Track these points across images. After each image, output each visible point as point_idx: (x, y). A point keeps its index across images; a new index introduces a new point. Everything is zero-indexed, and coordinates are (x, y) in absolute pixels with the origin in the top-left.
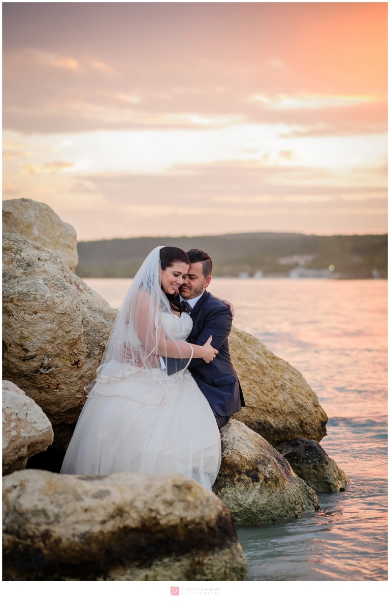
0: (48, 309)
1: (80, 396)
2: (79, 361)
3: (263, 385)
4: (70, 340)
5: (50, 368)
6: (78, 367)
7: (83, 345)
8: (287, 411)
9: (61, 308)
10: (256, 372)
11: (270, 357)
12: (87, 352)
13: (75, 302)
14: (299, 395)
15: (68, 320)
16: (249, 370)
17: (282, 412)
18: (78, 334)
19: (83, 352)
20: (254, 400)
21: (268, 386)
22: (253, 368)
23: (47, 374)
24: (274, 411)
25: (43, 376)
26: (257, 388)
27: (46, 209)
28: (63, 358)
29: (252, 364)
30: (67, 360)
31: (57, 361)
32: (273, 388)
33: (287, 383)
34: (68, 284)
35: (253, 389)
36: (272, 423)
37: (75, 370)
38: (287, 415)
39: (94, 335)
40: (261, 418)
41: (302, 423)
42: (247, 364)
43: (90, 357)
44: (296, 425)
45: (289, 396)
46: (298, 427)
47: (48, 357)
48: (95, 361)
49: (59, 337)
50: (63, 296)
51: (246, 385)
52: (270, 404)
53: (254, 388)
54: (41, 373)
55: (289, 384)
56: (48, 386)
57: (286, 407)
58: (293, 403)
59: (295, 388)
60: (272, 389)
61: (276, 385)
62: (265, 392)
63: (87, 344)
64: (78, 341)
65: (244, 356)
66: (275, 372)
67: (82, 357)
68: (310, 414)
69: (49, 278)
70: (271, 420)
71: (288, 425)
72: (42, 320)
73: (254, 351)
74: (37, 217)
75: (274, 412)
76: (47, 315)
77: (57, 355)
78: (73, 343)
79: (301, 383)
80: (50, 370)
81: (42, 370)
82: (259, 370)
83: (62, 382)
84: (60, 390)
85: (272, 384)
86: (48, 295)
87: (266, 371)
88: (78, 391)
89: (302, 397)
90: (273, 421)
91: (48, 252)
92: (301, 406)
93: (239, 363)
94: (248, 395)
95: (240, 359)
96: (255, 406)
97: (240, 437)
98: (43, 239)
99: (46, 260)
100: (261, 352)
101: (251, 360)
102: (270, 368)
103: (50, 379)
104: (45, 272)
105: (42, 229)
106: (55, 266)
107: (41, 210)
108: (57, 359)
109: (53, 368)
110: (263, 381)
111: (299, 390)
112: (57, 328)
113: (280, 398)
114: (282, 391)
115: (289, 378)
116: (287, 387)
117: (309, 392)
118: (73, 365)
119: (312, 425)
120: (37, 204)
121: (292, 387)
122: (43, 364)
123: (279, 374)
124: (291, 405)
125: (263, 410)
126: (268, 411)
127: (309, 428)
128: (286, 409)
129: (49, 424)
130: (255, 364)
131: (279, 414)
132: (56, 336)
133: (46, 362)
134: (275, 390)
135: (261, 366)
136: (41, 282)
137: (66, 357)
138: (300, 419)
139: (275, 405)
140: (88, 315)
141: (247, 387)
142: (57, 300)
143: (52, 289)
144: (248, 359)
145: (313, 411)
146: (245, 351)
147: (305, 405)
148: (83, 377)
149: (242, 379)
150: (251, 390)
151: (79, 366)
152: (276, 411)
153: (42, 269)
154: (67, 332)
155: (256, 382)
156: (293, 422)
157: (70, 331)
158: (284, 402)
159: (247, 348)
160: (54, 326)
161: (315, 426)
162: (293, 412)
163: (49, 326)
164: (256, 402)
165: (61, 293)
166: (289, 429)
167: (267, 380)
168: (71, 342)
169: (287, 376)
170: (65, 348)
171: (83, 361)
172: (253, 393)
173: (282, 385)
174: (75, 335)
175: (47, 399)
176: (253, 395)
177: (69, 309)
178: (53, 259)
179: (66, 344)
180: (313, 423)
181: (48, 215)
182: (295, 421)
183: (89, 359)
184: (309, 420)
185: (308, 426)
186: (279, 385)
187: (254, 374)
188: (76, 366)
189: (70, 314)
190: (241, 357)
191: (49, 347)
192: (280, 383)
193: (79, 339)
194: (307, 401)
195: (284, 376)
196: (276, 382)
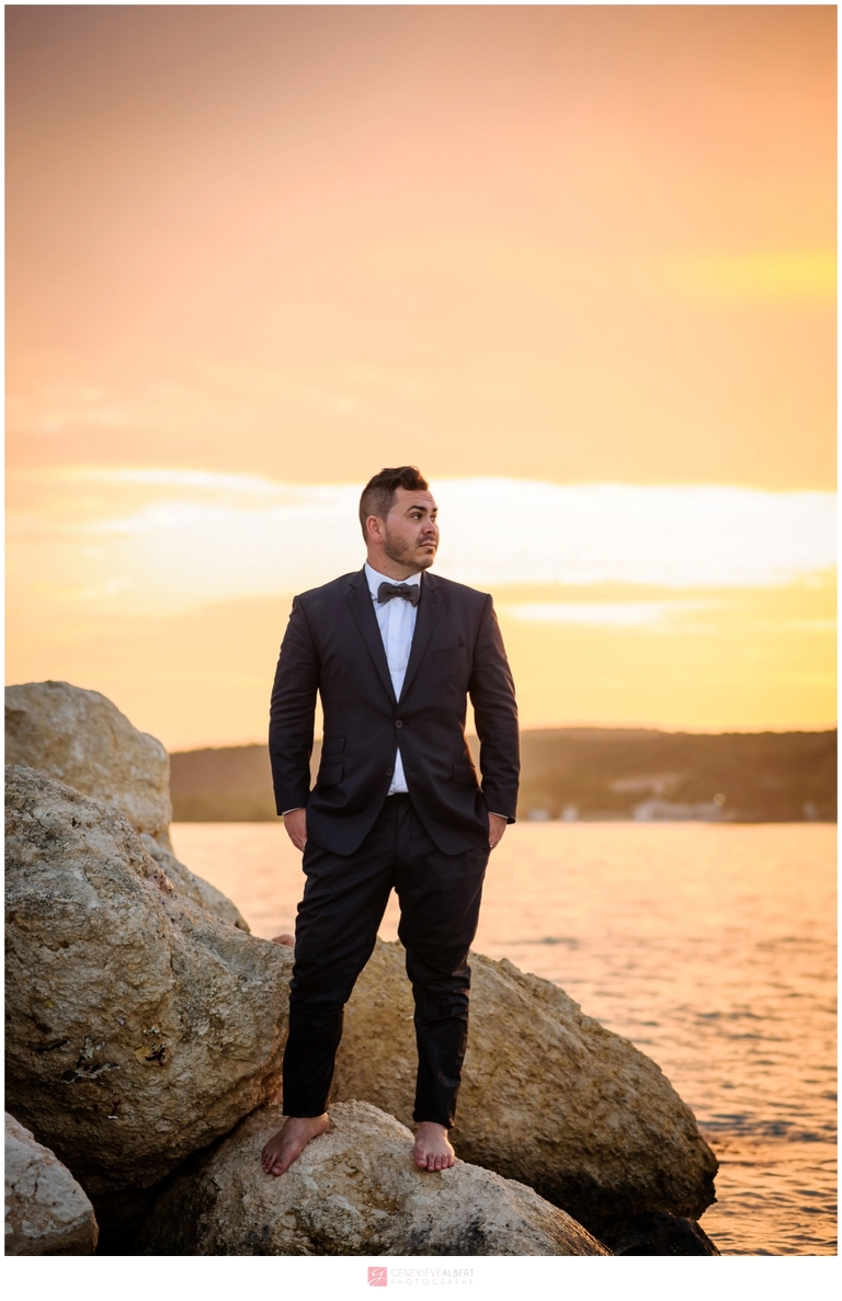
0: (93, 936)
1: (165, 1129)
2: (163, 1050)
3: (575, 1095)
4: (142, 1005)
5: (98, 1067)
6: (161, 1065)
7: (173, 1014)
8: (628, 1149)
9: (121, 933)
10: (560, 1065)
11: (590, 1031)
12: (181, 1031)
13: (153, 920)
14: (655, 1116)
15: (138, 960)
16: (544, 1059)
17: (617, 1154)
18: (162, 989)
19: (173, 1030)
20: (554, 1126)
21: (587, 1094)
22: (554, 1055)
23: (92, 1080)
24: (599, 1151)
25: (82, 1085)
26: (562, 1100)
27: (101, 704)
28: (128, 1045)
29: (551, 1047)
30: (136, 1049)
31: (115, 1053)
32: (596, 1099)
33: (628, 1088)
34: (137, 879)
35: (552, 1103)
36: (595, 1176)
37: (156, 1072)
38: (628, 1160)
39: (197, 993)
40: (572, 1167)
41: (661, 1177)
42: (539, 1047)
43: (188, 1041)
44: (649, 1182)
45: (633, 1118)
46: (654, 1185)
47: (95, 1042)
48: (198, 1049)
49: (118, 997)
50: (127, 907)
51: (536, 1092)
52: (591, 1135)
53: (556, 1100)
54: (79, 1080)
55: (633, 1091)
56: (95, 1107)
57: (625, 1141)
58: (641, 1133)
59: (646, 1099)
60: (595, 1103)
61: (604, 1093)
62: (580, 1108)
63: (181, 1013)
64: (162, 1007)
65: (532, 1029)
66: (602, 1065)
67: (169, 1043)
68: (679, 1157)
69: (95, 865)
70: (592, 1169)
71: (630, 1181)
72: (79, 960)
73: (555, 1018)
74: (80, 722)
75: (599, 1153)
76: (90, 949)
77: (115, 1039)
78: (151, 1012)
79: (659, 1089)
80: (99, 1072)
81: (80, 1073)
82: (566, 1060)
83: (127, 1098)
84: (122, 1115)
85: (596, 1091)
86: (93, 904)
87: (582, 1063)
88: (163, 1117)
89: (662, 1120)
90: (598, 1172)
91: (95, 806)
92: (658, 1140)
93: (523, 1044)
94: (542, 1115)
95: (523, 1036)
96: (557, 1140)
97: (524, 1222)
98: (95, 769)
99: (89, 825)
100: (569, 1019)
101: (548, 1037)
102: (590, 1056)
103: (99, 1091)
104: (86, 851)
105: (91, 748)
106: (110, 837)
107: (90, 706)
108: (113, 1047)
109: (106, 1068)
110: (574, 1084)
111: (655, 1102)
112: (113, 978)
113: (613, 1121)
114: (616, 1106)
115: (632, 1076)
116: (628, 1095)
117: (676, 1109)
118: (148, 1059)
119: (683, 1180)
120: (81, 693)
121: (639, 1097)
122: (82, 1058)
123: (609, 1069)
124: (635, 1132)
125: (576, 1149)
126: (586, 1150)
127: (676, 1187)
128: (625, 1145)
129: (88, 1206)
130: (556, 1048)
131: (610, 1157)
132: (111, 996)
133: (89, 1054)
134: (603, 1105)
135: (570, 1051)
136: (78, 874)
137: (133, 1043)
138: (656, 1169)
139: (602, 1137)
140: (183, 947)
141: (540, 1098)
142: (113, 915)
143: (102, 890)
144: (541, 1036)
145: (686, 1149)
146: (536, 1019)
147: (669, 1136)
148: (174, 1086)
149: (528, 1081)
150: (548, 1106)
151: (165, 1061)
152: (605, 1152)
153: (81, 845)
154: (136, 987)
155: (560, 1086)
156: (640, 1173)
157: (142, 984)
158: (621, 1131)
159: (539, 1011)
160: (106, 973)
161: (691, 1183)
162: (643, 1153)
163: (96, 973)
164: (560, 1131)
165: (123, 898)
166: (633, 1190)
167: (585, 1082)
168: (146, 1007)
169: (627, 1073)
170: (131, 1024)
171: (172, 1051)
172: (553, 1112)
173: (616, 1093)
174: (154, 992)
175: (92, 1136)
176: (552, 1116)
177: (139, 935)
178: (105, 823)
179: (135, 1013)
180: (685, 1176)
181: (106, 717)
182: (645, 1172)
183: (186, 1047)
184: (676, 1170)
185: (674, 1183)
186: (610, 1093)
187: (556, 1070)
188: (156, 1063)
189: (141, 947)
190: (527, 1032)
191: (95, 1020)
192: (613, 1087)
193: (163, 1000)
194: (673, 1127)
195: (620, 1074)
196: (603, 1087)
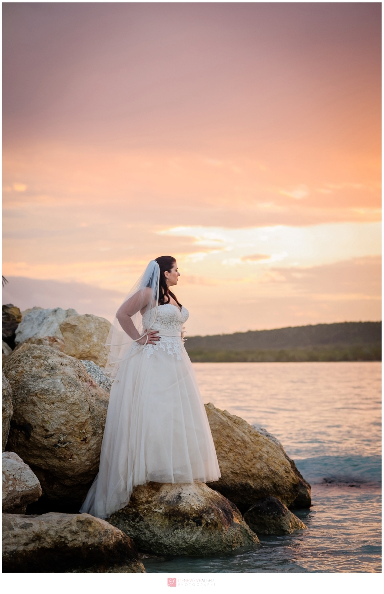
0: (62, 401)
1: (88, 464)
2: (87, 438)
3: (245, 456)
4: (79, 423)
5: (65, 443)
6: (86, 443)
7: (90, 426)
8: (263, 476)
9: (72, 400)
10: (241, 446)
11: (253, 435)
12: (93, 432)
13: (84, 395)
14: (273, 464)
15: (77, 409)
16: (235, 444)
17: (259, 477)
18: (86, 418)
19: (90, 431)
20: (238, 467)
21: (249, 457)
22: (239, 443)
23: (64, 448)
24: (253, 476)
25: (60, 449)
26: (240, 458)
28: (75, 436)
29: (238, 440)
30: (78, 437)
31: (71, 439)
32: (252, 458)
33: (264, 454)
34: (80, 383)
35: (237, 459)
36: (252, 485)
37: (84, 445)
38: (263, 479)
39: (99, 419)
40: (244, 482)
41: (275, 485)
42: (234, 440)
43: (95, 435)
44: (271, 487)
45: (266, 465)
46: (273, 488)
47: (64, 435)
48: (99, 438)
49: (71, 421)
50: (74, 392)
51: (232, 455)
52: (250, 471)
53: (238, 458)
54: (59, 447)
55: (266, 456)
56: (65, 456)
57: (262, 473)
58: (268, 470)
59: (271, 458)
60: (252, 460)
61: (255, 456)
62: (246, 461)
63: (93, 426)
64: (86, 424)
65: (231, 434)
66: (256, 446)
67: (89, 435)
68: (282, 478)
69: (65, 378)
70: (251, 483)
71: (264, 486)
72: (58, 409)
73: (241, 430)
74: (97, 329)
75: (253, 477)
76: (61, 405)
77: (70, 434)
78: (82, 425)
79: (276, 455)
80: (66, 445)
81: (60, 445)
82: (243, 445)
83: (75, 453)
84: (74, 459)
85: (252, 455)
86: (63, 390)
87: (248, 446)
88: (87, 460)
89: (276, 466)
90: (253, 483)
91: (70, 359)
92: (274, 472)
93: (228, 439)
94: (234, 464)
95: (228, 436)
96: (238, 472)
97: (195, 494)
98: (101, 345)
99: (67, 365)
100: (247, 431)
101: (237, 437)
102: (252, 443)
103: (66, 451)
104: (64, 373)
105: (100, 338)
106: (73, 369)
107: (100, 323)
108: (70, 437)
109: (68, 443)
110: (245, 453)
111: (274, 460)
112: (69, 414)
113: (258, 466)
114: (259, 461)
115: (267, 450)
116: (264, 457)
117: (282, 462)
118: (82, 441)
119: (284, 487)
120: (97, 319)
121: (268, 458)
122: (60, 440)
123: (258, 448)
124: (266, 471)
125: (245, 475)
126: (249, 476)
127: (281, 489)
128: (262, 474)
129: (38, 482)
130: (240, 440)
131: (257, 478)
132: (69, 420)
133: (62, 439)
134: (255, 460)
135: (244, 442)
136: (59, 381)
137: (77, 435)
138: (273, 482)
139: (254, 471)
140: (94, 405)
141: (233, 458)
142: (69, 394)
143: (67, 386)
144: (235, 436)
145: (284, 476)
146: (233, 430)
147: (278, 471)
148: (91, 450)
149: (229, 452)
150: (236, 460)
151: (87, 441)
152: (255, 476)
153: (62, 372)
154: (77, 417)
155: (240, 454)
156: (267, 484)
157: (79, 416)
158: (261, 469)
159: (235, 428)
160: (67, 413)
161: (287, 488)
162: (268, 477)
163: (63, 413)
164: (240, 469)
165: (73, 389)
166: (265, 489)
167: (248, 452)
168: (81, 424)
169: (265, 450)
170: (76, 429)
171: (90, 438)
172: (238, 462)
173: (260, 456)
174: (83, 419)
175: (65, 466)
176: (237, 464)
177: (78, 400)
178: (72, 364)
179: (77, 426)
180: (285, 485)
181: (106, 327)
182: (269, 483)
183: (95, 437)
184: (281, 483)
185: (280, 488)
186: (258, 456)
187: (239, 448)
188: (84, 442)
189: (79, 404)
190: (230, 435)
191: (64, 428)
192: (259, 454)
193: (86, 422)
194: (280, 468)
195: (262, 450)
196: (255, 454)
